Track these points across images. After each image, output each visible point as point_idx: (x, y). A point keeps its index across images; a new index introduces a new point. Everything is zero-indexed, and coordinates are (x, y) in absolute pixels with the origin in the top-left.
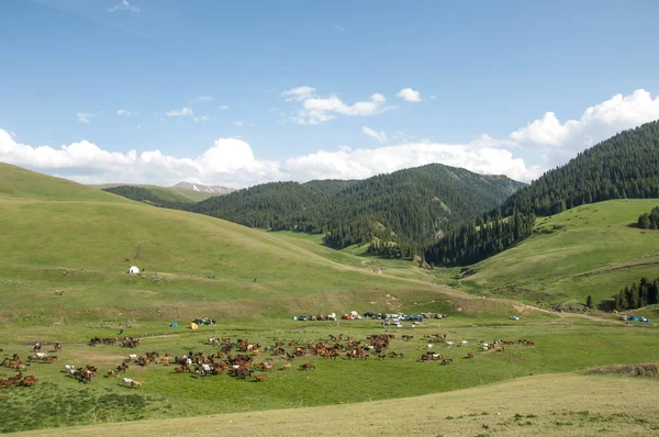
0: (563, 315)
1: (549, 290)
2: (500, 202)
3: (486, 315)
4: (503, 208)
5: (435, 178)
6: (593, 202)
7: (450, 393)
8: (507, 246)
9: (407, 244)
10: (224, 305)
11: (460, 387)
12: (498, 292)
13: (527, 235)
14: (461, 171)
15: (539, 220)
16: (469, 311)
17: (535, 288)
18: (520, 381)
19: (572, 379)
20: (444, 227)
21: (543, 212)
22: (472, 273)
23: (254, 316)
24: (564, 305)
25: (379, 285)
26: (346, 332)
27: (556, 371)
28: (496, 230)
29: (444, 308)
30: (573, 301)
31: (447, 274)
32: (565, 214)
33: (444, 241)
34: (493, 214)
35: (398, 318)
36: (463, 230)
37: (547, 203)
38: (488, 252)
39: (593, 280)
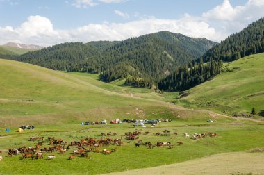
0: (238, 119)
1: (230, 105)
2: (202, 54)
3: (194, 120)
4: (204, 57)
5: (164, 40)
6: (257, 53)
7: (173, 165)
8: (206, 79)
9: (148, 79)
10: (38, 117)
11: (179, 161)
12: (201, 106)
13: (218, 73)
14: (179, 36)
15: (225, 64)
16: (184, 117)
17: (222, 103)
18: (214, 157)
19: (243, 155)
20: (170, 68)
21: (227, 60)
22: (186, 95)
23: (58, 123)
24: (239, 113)
25: (132, 103)
26: (113, 131)
27: (233, 151)
28: (200, 70)
29: (169, 116)
30: (244, 111)
31: (172, 96)
32: (240, 60)
33: (169, 77)
34: (198, 61)
35: (143, 122)
36: (180, 70)
37: (230, 54)
38: (195, 83)
39: (256, 99)
